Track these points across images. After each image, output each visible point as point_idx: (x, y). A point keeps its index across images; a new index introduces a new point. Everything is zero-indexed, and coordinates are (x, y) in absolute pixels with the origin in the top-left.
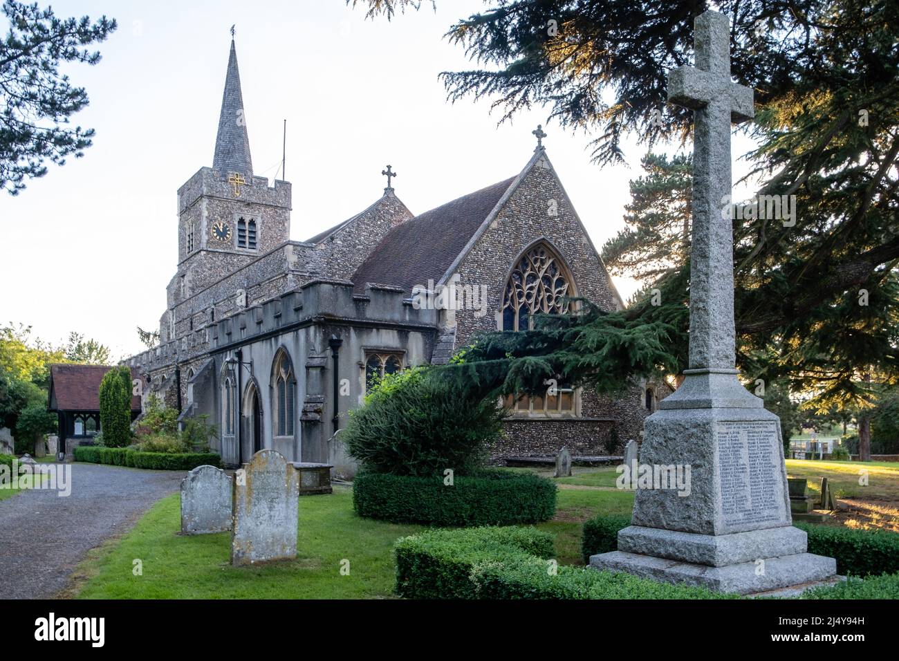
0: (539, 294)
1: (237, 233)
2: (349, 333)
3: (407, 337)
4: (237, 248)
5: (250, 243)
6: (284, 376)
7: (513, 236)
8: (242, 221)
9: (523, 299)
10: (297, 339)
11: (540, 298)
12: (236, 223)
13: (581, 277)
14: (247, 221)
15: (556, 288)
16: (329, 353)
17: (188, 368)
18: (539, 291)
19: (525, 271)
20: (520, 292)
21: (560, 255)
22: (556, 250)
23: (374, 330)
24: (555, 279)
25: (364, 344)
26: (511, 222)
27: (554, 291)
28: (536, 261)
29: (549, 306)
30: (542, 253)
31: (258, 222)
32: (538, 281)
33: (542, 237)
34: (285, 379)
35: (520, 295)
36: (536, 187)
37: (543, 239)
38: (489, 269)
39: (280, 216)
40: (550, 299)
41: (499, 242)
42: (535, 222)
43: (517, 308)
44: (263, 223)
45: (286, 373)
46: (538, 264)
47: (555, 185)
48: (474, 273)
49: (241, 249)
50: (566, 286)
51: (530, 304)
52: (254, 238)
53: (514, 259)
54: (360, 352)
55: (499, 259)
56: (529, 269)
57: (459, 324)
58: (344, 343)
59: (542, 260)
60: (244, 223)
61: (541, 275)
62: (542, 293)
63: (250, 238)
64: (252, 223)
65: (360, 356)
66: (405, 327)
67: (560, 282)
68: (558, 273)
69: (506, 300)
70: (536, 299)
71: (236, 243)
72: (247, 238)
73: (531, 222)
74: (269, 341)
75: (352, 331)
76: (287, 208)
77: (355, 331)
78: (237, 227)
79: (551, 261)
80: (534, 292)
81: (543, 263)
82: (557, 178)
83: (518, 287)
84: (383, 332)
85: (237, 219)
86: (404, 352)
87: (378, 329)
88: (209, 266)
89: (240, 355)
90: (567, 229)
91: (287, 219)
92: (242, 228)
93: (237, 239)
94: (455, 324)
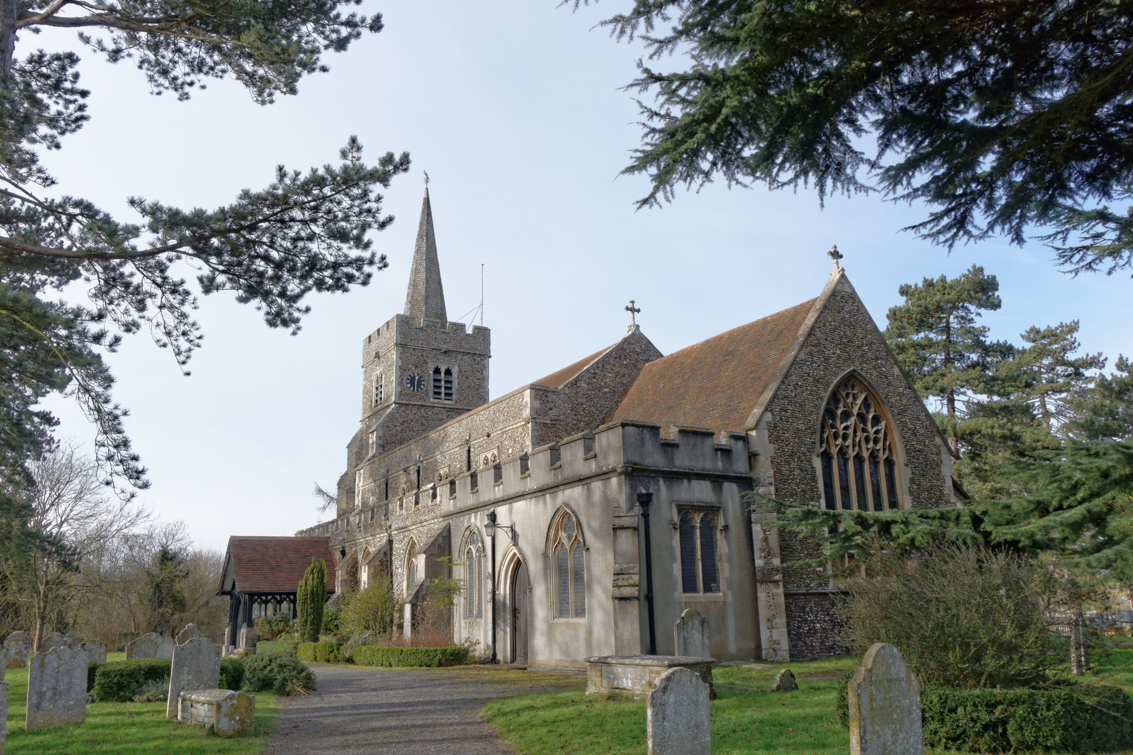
0: (855, 435)
1: (432, 383)
2: (658, 485)
3: (721, 488)
4: (432, 400)
5: (446, 394)
6: (565, 541)
7: (822, 368)
8: (437, 371)
9: (839, 441)
10: (589, 493)
11: (857, 439)
12: (431, 372)
13: (899, 414)
14: (443, 370)
15: (873, 427)
16: (638, 509)
17: (405, 537)
18: (855, 432)
19: (837, 408)
20: (835, 433)
21: (873, 388)
22: (869, 383)
23: (685, 481)
24: (870, 416)
25: (676, 498)
26: (819, 351)
27: (872, 431)
28: (847, 395)
29: (868, 449)
30: (853, 387)
31: (455, 371)
32: (853, 419)
33: (852, 368)
34: (567, 546)
35: (836, 436)
36: (839, 312)
37: (854, 371)
38: (801, 406)
39: (478, 363)
40: (867, 440)
41: (809, 375)
42: (843, 350)
43: (834, 451)
44: (460, 371)
45: (569, 537)
46: (850, 400)
47: (858, 310)
48: (786, 411)
49: (436, 401)
50: (883, 424)
51: (847, 447)
52: (450, 388)
53: (826, 395)
54: (671, 508)
55: (811, 394)
56: (841, 405)
57: (775, 472)
58: (654, 497)
59: (854, 395)
60: (440, 373)
61: (855, 411)
62: (859, 433)
63: (446, 388)
64: (448, 372)
65: (671, 513)
66: (718, 477)
67: (876, 420)
68: (872, 410)
69: (822, 442)
70: (854, 440)
71: (431, 394)
72: (443, 389)
73: (838, 352)
74: (541, 499)
75: (661, 482)
76: (487, 355)
77: (665, 482)
78: (432, 377)
79: (863, 396)
80: (851, 431)
81: (855, 398)
82: (860, 302)
83: (833, 426)
84: (695, 483)
85: (433, 369)
86: (720, 508)
87: (689, 480)
88: (401, 420)
89: (493, 517)
90: (877, 359)
91: (486, 367)
92: (438, 377)
93: (431, 390)
94: (771, 472)
